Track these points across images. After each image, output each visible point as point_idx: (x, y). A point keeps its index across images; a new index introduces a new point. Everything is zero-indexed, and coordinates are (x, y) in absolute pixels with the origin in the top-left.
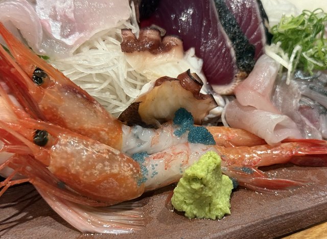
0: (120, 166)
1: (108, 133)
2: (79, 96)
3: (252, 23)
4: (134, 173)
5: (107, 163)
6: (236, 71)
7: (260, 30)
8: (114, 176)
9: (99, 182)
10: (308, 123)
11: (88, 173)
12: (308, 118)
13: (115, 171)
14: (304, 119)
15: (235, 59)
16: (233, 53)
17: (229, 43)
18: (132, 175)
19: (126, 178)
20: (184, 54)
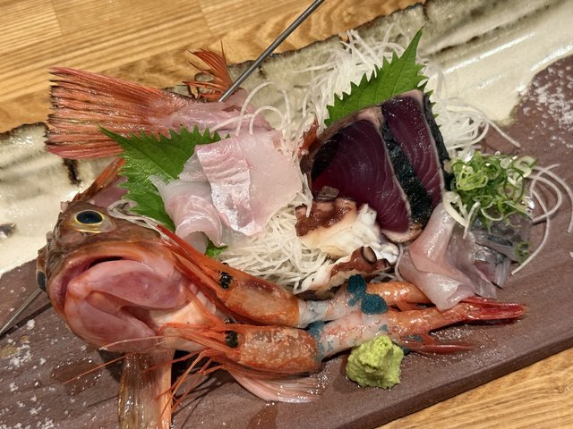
0: (300, 350)
1: (286, 315)
2: (260, 289)
3: (430, 169)
4: (313, 353)
5: (288, 350)
6: (411, 223)
7: (438, 175)
8: (295, 360)
9: (281, 367)
10: (483, 276)
11: (272, 362)
12: (483, 271)
13: (295, 356)
14: (479, 272)
15: (410, 212)
16: (408, 206)
17: (404, 197)
18: (310, 356)
19: (305, 359)
20: (358, 213)
